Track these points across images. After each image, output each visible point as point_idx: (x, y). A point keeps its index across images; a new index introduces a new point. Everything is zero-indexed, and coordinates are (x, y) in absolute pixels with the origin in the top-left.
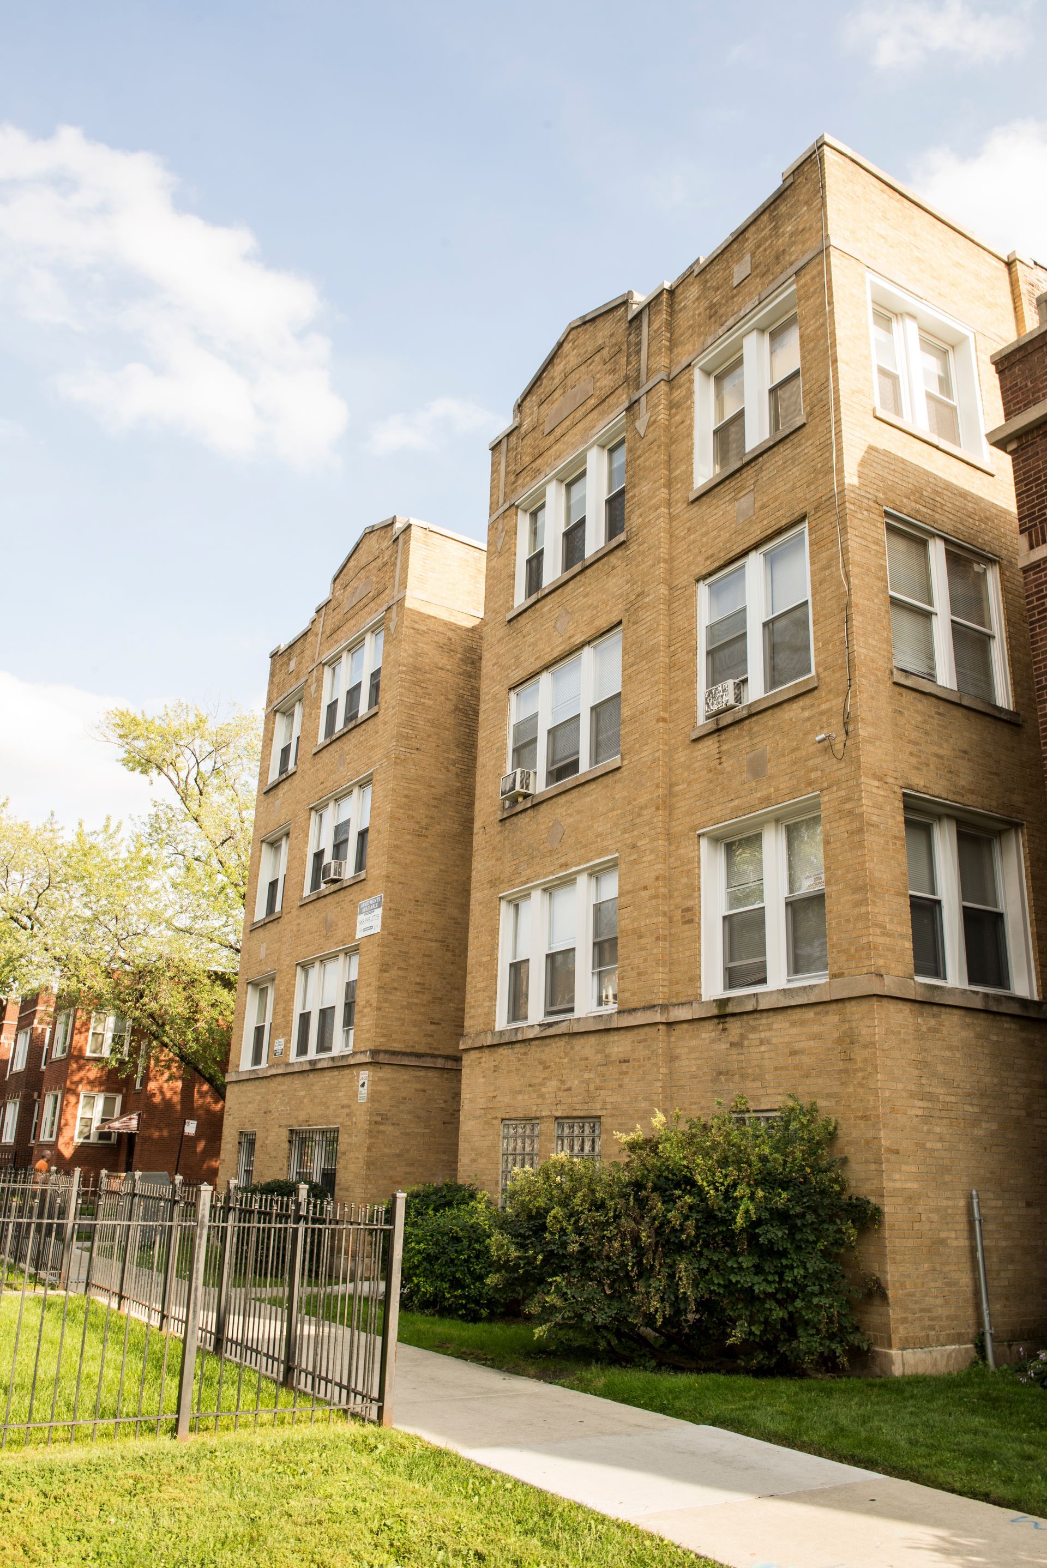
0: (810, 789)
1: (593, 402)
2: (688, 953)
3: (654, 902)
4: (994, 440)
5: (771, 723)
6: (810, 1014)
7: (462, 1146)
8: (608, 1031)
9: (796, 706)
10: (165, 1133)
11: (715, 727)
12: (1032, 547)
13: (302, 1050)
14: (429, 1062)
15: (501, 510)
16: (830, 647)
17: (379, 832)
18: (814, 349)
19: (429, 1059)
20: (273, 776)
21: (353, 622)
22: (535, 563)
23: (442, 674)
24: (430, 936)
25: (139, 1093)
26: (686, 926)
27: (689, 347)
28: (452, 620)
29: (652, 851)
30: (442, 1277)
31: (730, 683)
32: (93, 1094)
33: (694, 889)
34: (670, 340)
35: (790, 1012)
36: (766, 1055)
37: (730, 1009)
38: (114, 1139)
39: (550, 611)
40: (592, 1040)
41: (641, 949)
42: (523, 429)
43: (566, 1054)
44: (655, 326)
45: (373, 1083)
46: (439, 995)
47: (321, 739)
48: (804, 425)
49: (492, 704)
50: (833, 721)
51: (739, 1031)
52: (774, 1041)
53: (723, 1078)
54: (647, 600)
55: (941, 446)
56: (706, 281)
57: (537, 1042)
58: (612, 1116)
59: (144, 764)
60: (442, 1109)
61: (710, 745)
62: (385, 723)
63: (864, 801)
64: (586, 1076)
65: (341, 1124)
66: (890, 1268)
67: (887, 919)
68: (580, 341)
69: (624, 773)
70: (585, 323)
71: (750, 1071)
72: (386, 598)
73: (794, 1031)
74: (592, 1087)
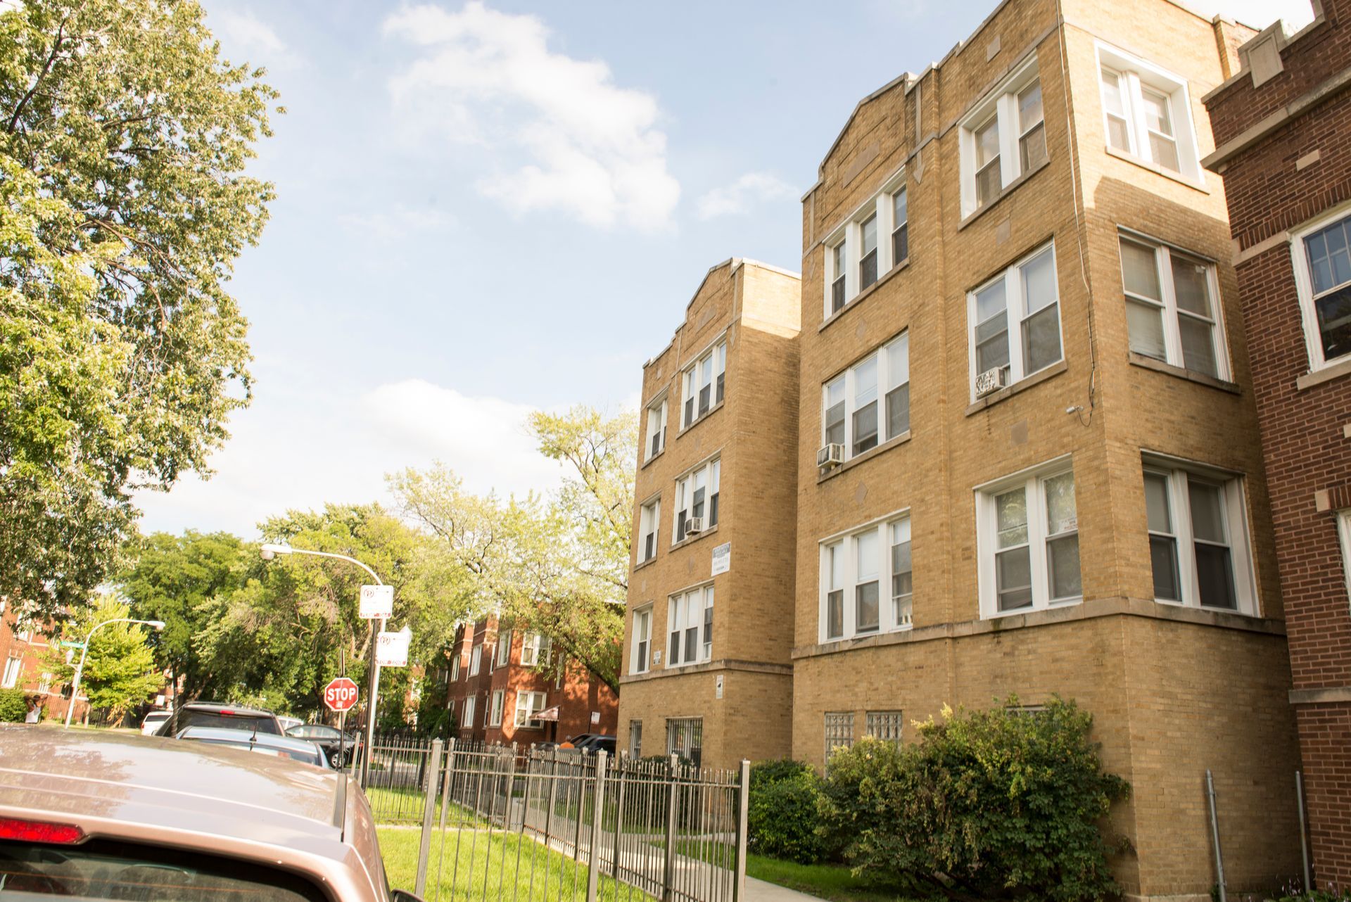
0: (1063, 451)
1: (879, 160)
2: (968, 583)
3: (939, 543)
4: (1207, 165)
5: (1030, 400)
6: (1068, 629)
7: (795, 732)
8: (906, 644)
9: (1050, 385)
10: (578, 722)
11: (984, 405)
12: (1243, 249)
13: (674, 659)
14: (768, 669)
15: (812, 248)
16: (1076, 337)
17: (726, 495)
18: (1054, 104)
19: (769, 667)
20: (648, 456)
21: (703, 338)
22: (839, 286)
23: (771, 374)
24: (767, 573)
25: (558, 692)
26: (967, 562)
27: (954, 111)
28: (777, 333)
29: (937, 504)
30: (781, 830)
31: (996, 371)
32: (526, 692)
33: (972, 533)
34: (939, 107)
35: (1051, 628)
36: (1033, 662)
37: (1003, 626)
38: (541, 726)
39: (851, 322)
40: (894, 651)
41: (931, 580)
42: (826, 185)
43: (874, 662)
44: (926, 97)
45: (727, 684)
46: (775, 618)
47: (682, 428)
48: (1049, 164)
49: (809, 395)
50: (1081, 397)
51: (1011, 644)
52: (1040, 651)
53: (998, 681)
54: (927, 309)
55: (1163, 173)
56: (965, 60)
57: (851, 653)
58: (911, 710)
59: (556, 451)
60: (780, 705)
61: (981, 420)
62: (729, 414)
63: (1108, 459)
64: (890, 679)
65: (705, 715)
66: (1138, 831)
67: (1130, 553)
68: (868, 114)
69: (913, 444)
70: (871, 100)
71: (1020, 675)
72: (727, 320)
73: (1056, 643)
74: (894, 687)
